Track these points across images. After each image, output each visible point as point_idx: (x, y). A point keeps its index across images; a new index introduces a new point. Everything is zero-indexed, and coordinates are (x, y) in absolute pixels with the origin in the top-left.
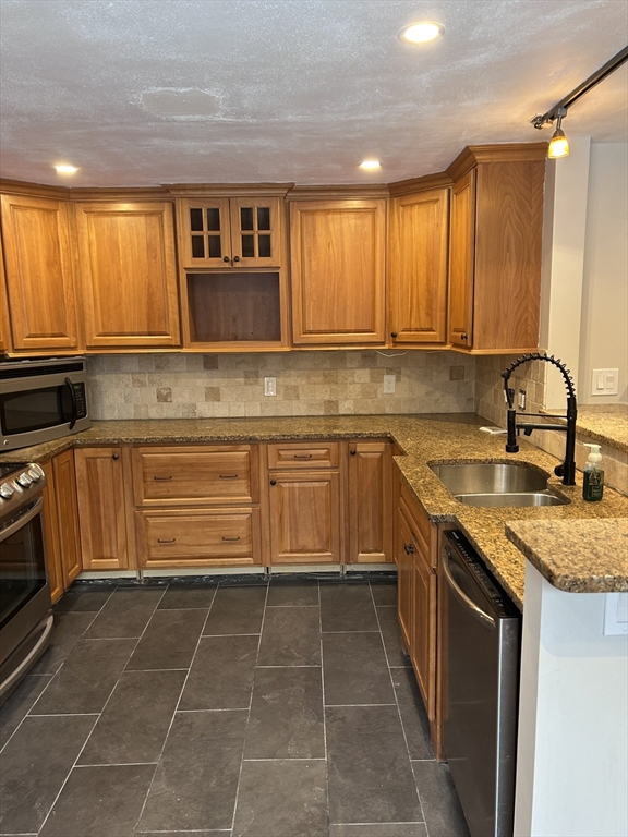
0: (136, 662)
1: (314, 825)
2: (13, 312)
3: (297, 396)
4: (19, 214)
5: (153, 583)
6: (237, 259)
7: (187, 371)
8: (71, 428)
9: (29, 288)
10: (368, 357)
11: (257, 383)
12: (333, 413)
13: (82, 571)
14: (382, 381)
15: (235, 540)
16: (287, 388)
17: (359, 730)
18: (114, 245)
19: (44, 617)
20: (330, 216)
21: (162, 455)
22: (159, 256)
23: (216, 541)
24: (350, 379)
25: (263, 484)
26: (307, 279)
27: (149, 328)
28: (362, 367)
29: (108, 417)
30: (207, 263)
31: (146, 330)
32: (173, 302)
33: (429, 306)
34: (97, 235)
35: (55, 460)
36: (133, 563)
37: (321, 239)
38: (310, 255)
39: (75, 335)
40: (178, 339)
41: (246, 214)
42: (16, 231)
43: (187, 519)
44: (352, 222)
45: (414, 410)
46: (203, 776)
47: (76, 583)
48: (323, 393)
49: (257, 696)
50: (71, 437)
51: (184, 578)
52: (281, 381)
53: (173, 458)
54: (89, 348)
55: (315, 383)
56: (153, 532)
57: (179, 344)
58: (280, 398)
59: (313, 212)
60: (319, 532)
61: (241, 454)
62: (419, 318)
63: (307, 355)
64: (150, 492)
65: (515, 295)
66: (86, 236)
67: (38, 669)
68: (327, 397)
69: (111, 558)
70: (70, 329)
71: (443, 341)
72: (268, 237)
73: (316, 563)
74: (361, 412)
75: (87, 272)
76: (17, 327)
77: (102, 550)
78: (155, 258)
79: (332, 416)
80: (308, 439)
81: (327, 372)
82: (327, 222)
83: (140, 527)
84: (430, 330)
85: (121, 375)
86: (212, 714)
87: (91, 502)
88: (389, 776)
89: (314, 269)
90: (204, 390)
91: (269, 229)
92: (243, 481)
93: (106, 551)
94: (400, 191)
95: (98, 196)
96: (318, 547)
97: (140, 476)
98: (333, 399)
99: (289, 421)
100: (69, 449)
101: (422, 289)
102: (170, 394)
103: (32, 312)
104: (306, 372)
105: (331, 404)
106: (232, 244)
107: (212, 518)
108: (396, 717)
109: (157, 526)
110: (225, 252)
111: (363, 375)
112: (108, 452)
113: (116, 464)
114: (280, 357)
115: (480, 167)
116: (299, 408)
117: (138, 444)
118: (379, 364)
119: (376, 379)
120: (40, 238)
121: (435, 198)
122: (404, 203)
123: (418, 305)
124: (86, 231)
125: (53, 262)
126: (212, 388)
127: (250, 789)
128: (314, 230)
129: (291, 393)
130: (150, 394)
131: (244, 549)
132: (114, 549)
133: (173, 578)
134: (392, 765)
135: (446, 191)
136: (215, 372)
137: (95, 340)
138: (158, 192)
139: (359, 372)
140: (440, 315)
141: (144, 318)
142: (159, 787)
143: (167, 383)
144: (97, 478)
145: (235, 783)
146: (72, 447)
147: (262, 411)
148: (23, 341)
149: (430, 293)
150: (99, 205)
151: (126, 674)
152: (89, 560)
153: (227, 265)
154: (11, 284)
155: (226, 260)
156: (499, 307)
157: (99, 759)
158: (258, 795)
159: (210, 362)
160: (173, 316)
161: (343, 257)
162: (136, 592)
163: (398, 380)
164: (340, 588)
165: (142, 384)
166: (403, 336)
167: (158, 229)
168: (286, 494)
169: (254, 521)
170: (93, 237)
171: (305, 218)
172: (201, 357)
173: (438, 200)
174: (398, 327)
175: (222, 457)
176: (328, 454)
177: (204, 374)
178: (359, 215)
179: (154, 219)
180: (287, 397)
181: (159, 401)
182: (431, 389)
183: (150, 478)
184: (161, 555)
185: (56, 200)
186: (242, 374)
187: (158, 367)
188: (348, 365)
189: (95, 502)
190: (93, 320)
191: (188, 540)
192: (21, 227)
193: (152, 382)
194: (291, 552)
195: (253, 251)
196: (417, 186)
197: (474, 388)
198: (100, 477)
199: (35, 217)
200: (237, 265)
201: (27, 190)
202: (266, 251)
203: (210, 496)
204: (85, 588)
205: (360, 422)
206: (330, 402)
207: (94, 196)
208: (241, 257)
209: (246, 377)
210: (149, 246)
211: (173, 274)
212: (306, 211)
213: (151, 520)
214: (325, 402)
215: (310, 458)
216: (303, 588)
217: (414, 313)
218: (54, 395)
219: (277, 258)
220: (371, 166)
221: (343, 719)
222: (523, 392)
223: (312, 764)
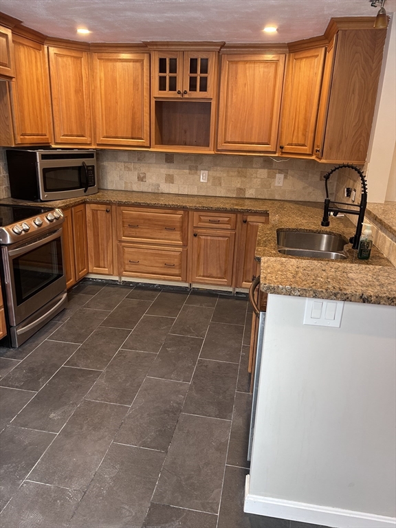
0: (107, 323)
1: (172, 412)
2: (55, 120)
3: (220, 184)
4: (60, 59)
5: (127, 285)
6: (185, 92)
7: (155, 163)
8: (85, 191)
9: (64, 106)
10: (267, 162)
11: (196, 173)
12: (241, 196)
13: (88, 273)
14: (274, 178)
15: (173, 266)
16: (214, 178)
17: (213, 372)
18: (114, 80)
19: (62, 292)
20: (247, 65)
21: (133, 212)
22: (140, 89)
23: (161, 265)
24: (254, 175)
25: (190, 235)
26: (229, 107)
27: (132, 134)
28: (263, 167)
29: (110, 187)
30: (168, 94)
31: (130, 136)
32: (147, 118)
33: (305, 130)
34: (105, 74)
35: (73, 209)
36: (115, 272)
37: (241, 81)
38: (232, 91)
39: (91, 137)
40: (148, 142)
41: (193, 62)
42: (57, 70)
43: (146, 251)
44: (262, 70)
45: (294, 198)
46: (124, 380)
47: (84, 280)
48: (237, 183)
49: (164, 347)
50: (84, 197)
51: (145, 284)
52: (211, 173)
53: (140, 215)
54: (98, 145)
55: (232, 176)
56: (127, 256)
57: (149, 145)
58: (210, 184)
59: (237, 62)
60: (220, 267)
61: (178, 216)
62: (298, 136)
63: (228, 157)
64: (126, 233)
65: (354, 124)
66: (98, 74)
67: (57, 319)
68: (239, 186)
69: (104, 268)
70: (87, 133)
71: (310, 153)
72: (206, 78)
73: (217, 285)
74: (259, 197)
75: (98, 97)
76: (57, 129)
77: (99, 264)
78: (138, 90)
79: (240, 198)
80: (218, 210)
81: (240, 169)
82: (245, 69)
83: (120, 252)
84: (304, 145)
85: (118, 163)
86: (138, 353)
87: (94, 235)
88: (221, 397)
89: (234, 100)
90: (164, 176)
91: (207, 73)
92: (178, 232)
93: (102, 264)
94: (295, 49)
95: (106, 48)
96: (219, 276)
97: (121, 223)
98: (242, 187)
99: (213, 199)
100: (82, 203)
101: (302, 117)
102: (145, 177)
103: (65, 121)
104: (227, 168)
105: (241, 190)
106: (183, 83)
107: (160, 252)
108: (236, 370)
109: (130, 253)
110: (179, 88)
111: (263, 173)
112: (103, 208)
113: (108, 215)
114: (211, 158)
115: (340, 33)
116: (220, 192)
117: (120, 204)
118: (274, 167)
119: (272, 176)
120: (71, 74)
121: (316, 54)
122: (297, 57)
123: (298, 128)
124: (98, 71)
125: (78, 91)
126: (169, 175)
127: (146, 390)
128: (236, 74)
129: (217, 181)
130: (133, 176)
131: (177, 272)
132: (106, 263)
133: (138, 283)
134: (225, 392)
135: (324, 49)
136: (172, 164)
137: (102, 140)
138: (141, 47)
139: (261, 171)
140: (310, 135)
141: (130, 128)
142: (101, 381)
143: (143, 170)
144: (98, 222)
145: (139, 386)
146: (84, 203)
147: (198, 192)
148: (60, 138)
149: (306, 120)
150: (106, 54)
151: (99, 328)
152: (92, 268)
153: (179, 96)
154: (54, 103)
155: (179, 93)
156: (342, 132)
157: (76, 365)
158: (149, 394)
159: (169, 158)
160: (146, 128)
161: (254, 93)
162: (116, 288)
163: (285, 177)
164: (230, 300)
165: (129, 169)
166: (287, 148)
167: (140, 71)
168: (203, 243)
169: (184, 257)
170: (102, 75)
171: (231, 65)
172: (164, 155)
173: (318, 56)
174: (284, 142)
175: (167, 217)
176: (229, 221)
177: (166, 165)
178: (266, 65)
179: (138, 64)
180: (214, 184)
181: (139, 180)
182: (306, 185)
183: (126, 225)
184: (131, 269)
185: (81, 51)
186: (188, 167)
187: (139, 159)
188: (254, 166)
189: (96, 235)
190: (101, 128)
191: (146, 263)
192: (60, 68)
193: (135, 169)
194: (203, 276)
195: (196, 87)
196: (306, 45)
197: (335, 187)
198: (99, 221)
199: (69, 61)
200: (186, 96)
201: (65, 44)
202: (204, 88)
203: (159, 239)
204: (91, 283)
205: (256, 203)
206: (241, 189)
207: (104, 48)
208: (188, 91)
209: (190, 169)
210: (134, 82)
211: (148, 101)
212: (232, 61)
213: (126, 249)
214: (237, 189)
215: (218, 222)
216: (208, 298)
217: (295, 134)
218: (76, 172)
219: (210, 93)
220: (270, 30)
221: (206, 366)
222: (355, 190)
223: (181, 384)
